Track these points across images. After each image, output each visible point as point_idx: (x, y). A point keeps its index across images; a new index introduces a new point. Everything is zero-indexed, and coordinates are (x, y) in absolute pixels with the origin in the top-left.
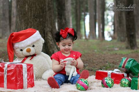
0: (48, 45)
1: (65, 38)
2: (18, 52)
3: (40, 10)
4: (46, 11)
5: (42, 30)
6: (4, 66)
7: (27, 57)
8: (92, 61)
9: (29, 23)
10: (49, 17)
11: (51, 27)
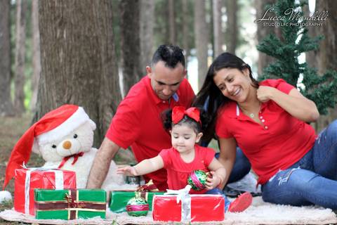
3: (88, 62)
4: (101, 65)
5: (94, 103)
6: (25, 175)
7: (66, 158)
9: (67, 89)
10: (108, 76)
11: (111, 96)
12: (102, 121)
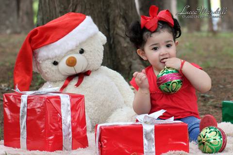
0: (118, 49)
1: (155, 31)
2: (48, 70)
5: (103, 13)
6: (20, 100)
7: (70, 78)
8: (224, 85)
11: (123, 5)
12: (113, 34)
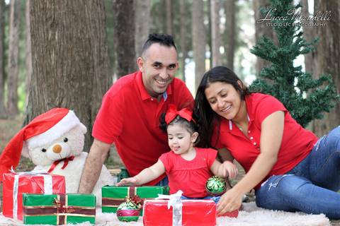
3: (81, 64)
5: (86, 106)
7: (56, 163)
9: (59, 91)
